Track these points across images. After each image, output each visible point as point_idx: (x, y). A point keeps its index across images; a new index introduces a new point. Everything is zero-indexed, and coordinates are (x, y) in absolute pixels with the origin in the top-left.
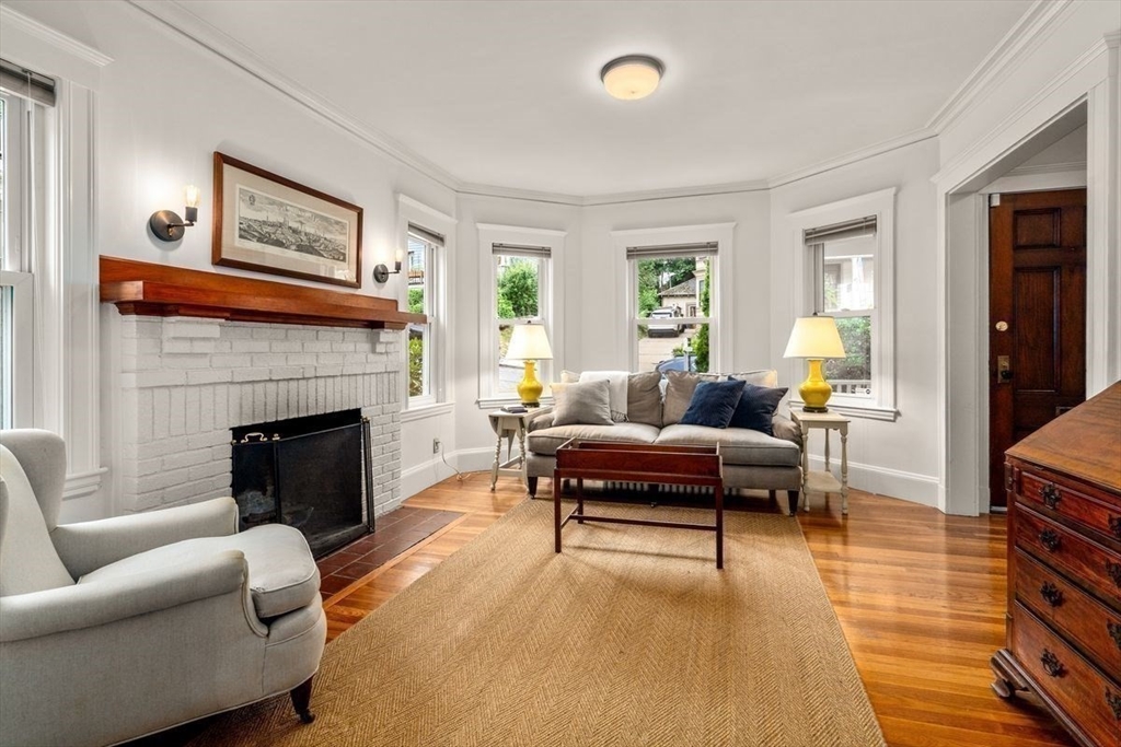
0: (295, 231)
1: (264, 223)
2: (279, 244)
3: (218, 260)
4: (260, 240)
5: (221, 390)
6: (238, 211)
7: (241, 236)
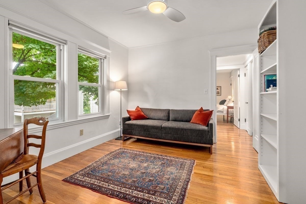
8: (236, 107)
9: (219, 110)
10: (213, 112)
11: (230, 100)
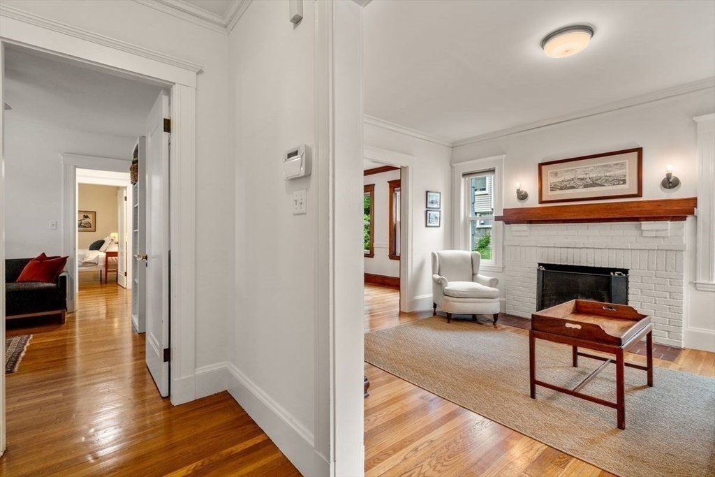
0: (581, 179)
1: (563, 181)
2: (572, 188)
3: (541, 202)
4: (561, 189)
5: (534, 248)
6: (550, 180)
7: (551, 190)
8: (122, 253)
9: (87, 260)
10: (68, 259)
11: (112, 240)
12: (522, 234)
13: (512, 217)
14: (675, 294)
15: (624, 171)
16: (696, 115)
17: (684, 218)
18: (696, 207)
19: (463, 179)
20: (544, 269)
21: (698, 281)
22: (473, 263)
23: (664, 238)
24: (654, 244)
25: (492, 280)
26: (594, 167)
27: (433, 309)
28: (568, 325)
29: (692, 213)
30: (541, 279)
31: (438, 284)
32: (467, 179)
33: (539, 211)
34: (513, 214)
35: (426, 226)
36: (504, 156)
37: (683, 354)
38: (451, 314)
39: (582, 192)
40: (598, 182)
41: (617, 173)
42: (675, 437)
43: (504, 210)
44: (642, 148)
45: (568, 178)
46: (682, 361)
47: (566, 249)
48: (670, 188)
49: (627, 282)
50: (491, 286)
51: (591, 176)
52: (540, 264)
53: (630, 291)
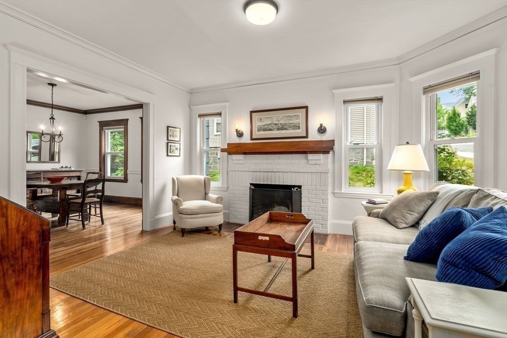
0: (276, 124)
1: (265, 125)
2: (270, 130)
3: (252, 139)
4: (264, 130)
5: (247, 173)
6: (257, 124)
7: (258, 131)
12: (240, 162)
13: (234, 149)
14: (325, 201)
15: (298, 120)
16: (334, 89)
17: (328, 152)
18: (334, 145)
19: (198, 119)
20: (253, 188)
21: (335, 192)
22: (206, 185)
23: (319, 164)
24: (314, 169)
25: (218, 198)
26: (283, 116)
27: (173, 224)
28: (260, 238)
29: (332, 149)
30: (251, 194)
31: (176, 204)
32: (202, 119)
33: (251, 146)
34: (234, 147)
35: (168, 155)
36: (228, 104)
37: (329, 238)
38: (185, 229)
39: (276, 133)
40: (285, 127)
41: (296, 121)
42: (327, 314)
43: (228, 144)
44: (307, 106)
45: (268, 123)
46: (329, 243)
47: (267, 173)
48: (322, 133)
49: (301, 194)
50: (217, 203)
51: (281, 122)
52: (251, 184)
53: (303, 200)
